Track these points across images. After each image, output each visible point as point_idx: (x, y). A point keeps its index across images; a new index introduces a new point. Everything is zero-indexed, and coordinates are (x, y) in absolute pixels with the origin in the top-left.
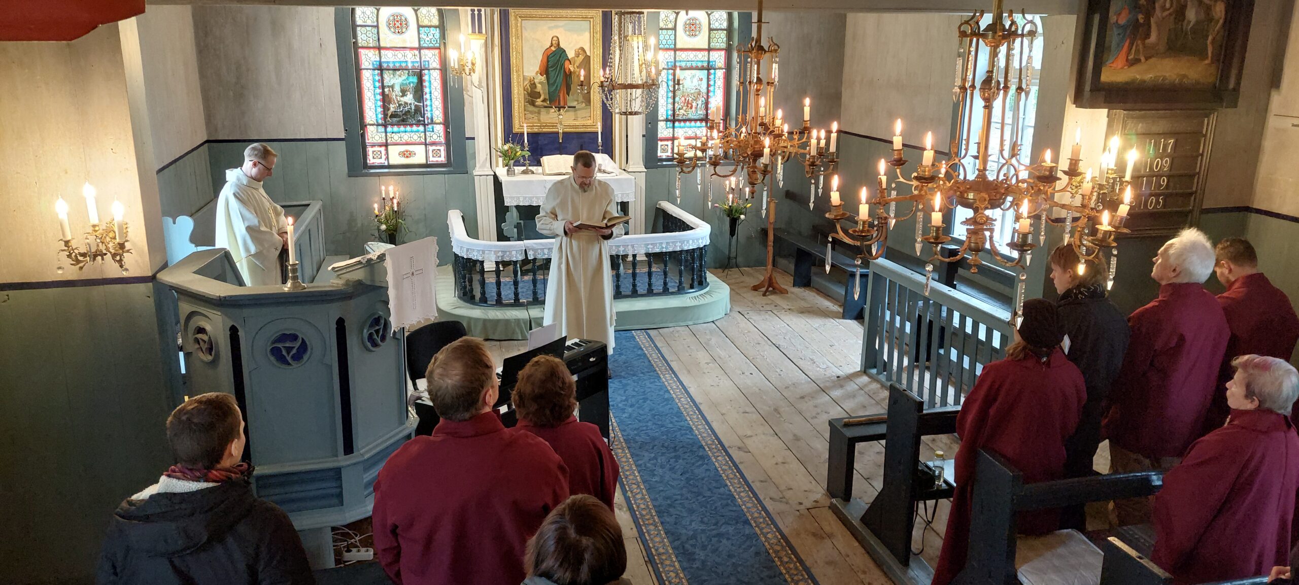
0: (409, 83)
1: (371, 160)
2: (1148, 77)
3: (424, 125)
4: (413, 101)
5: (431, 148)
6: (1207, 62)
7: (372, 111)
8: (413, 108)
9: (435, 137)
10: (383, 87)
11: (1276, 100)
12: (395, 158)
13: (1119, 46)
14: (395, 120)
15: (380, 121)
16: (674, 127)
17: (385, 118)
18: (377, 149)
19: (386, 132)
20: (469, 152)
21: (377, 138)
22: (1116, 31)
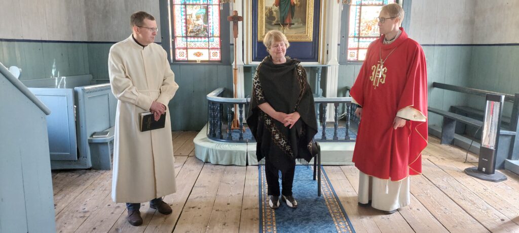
0: (201, 13)
1: (178, 57)
4: (202, 24)
5: (212, 51)
7: (180, 29)
8: (203, 27)
9: (214, 45)
10: (186, 15)
12: (191, 56)
15: (184, 35)
16: (359, 41)
17: (186, 33)
18: (182, 50)
19: (187, 41)
21: (182, 44)
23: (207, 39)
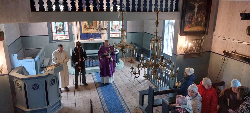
0: (61, 24)
1: (54, 39)
2: (192, 30)
3: (64, 32)
4: (62, 28)
5: (66, 36)
6: (202, 27)
7: (54, 29)
8: (62, 29)
9: (67, 34)
10: (56, 25)
11: (215, 33)
12: (59, 38)
13: (187, 25)
14: (58, 31)
15: (56, 32)
16: (113, 31)
17: (56, 31)
18: (55, 37)
19: (57, 34)
20: (73, 37)
21: (55, 35)
22: (186, 22)
23: (64, 33)
